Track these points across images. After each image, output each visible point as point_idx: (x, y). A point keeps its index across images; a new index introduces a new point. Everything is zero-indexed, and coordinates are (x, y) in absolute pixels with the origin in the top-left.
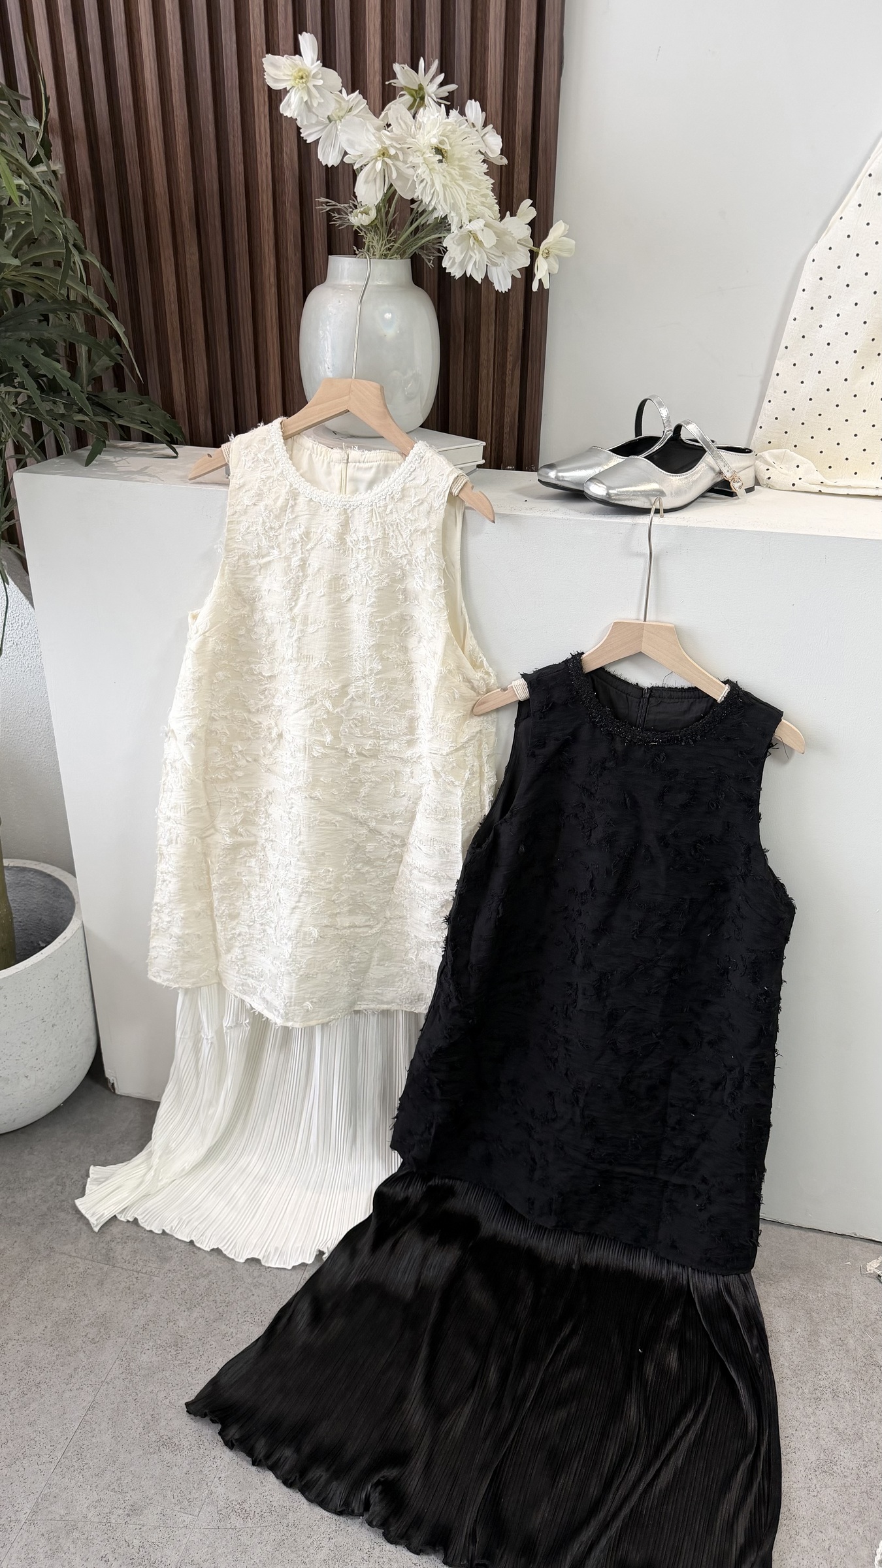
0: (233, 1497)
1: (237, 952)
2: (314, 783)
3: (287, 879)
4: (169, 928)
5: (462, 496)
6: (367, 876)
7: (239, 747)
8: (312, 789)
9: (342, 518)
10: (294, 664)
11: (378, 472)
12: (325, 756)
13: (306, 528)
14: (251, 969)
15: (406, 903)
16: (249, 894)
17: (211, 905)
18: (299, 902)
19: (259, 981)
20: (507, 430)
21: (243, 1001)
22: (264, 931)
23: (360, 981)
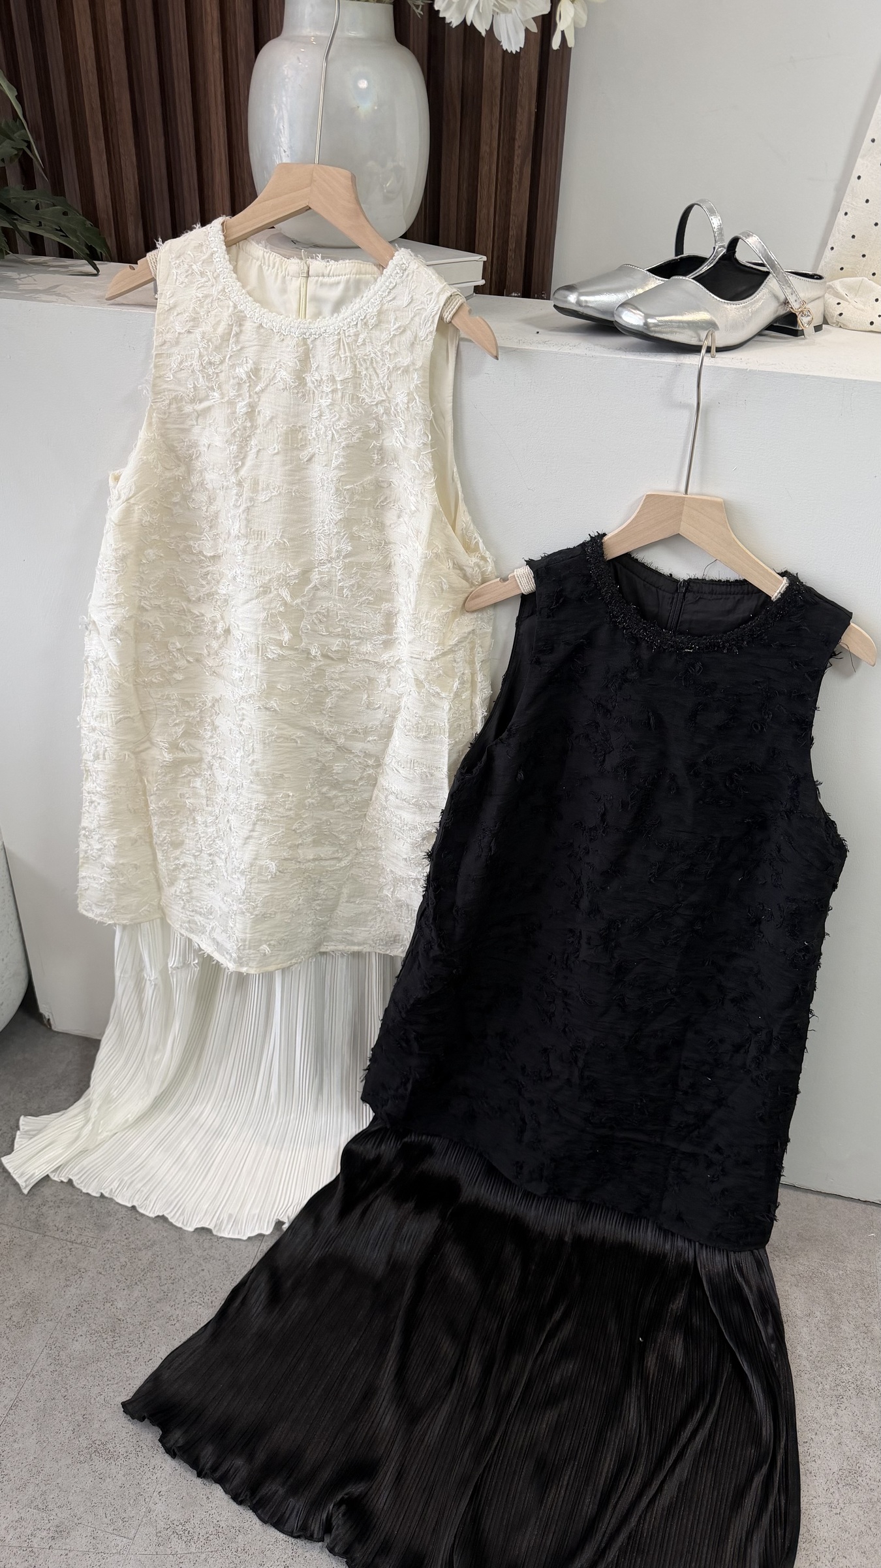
0: (174, 1516)
1: (181, 885)
2: (269, 690)
3: (238, 804)
4: (100, 856)
5: (456, 322)
6: (334, 801)
7: (178, 644)
8: (266, 698)
9: (301, 349)
10: (242, 543)
11: (347, 289)
12: (282, 658)
13: (254, 363)
14: (199, 904)
15: (380, 833)
16: (194, 818)
17: (149, 830)
18: (253, 831)
19: (208, 918)
20: (512, 245)
21: (190, 940)
22: (213, 862)
23: (327, 919)
